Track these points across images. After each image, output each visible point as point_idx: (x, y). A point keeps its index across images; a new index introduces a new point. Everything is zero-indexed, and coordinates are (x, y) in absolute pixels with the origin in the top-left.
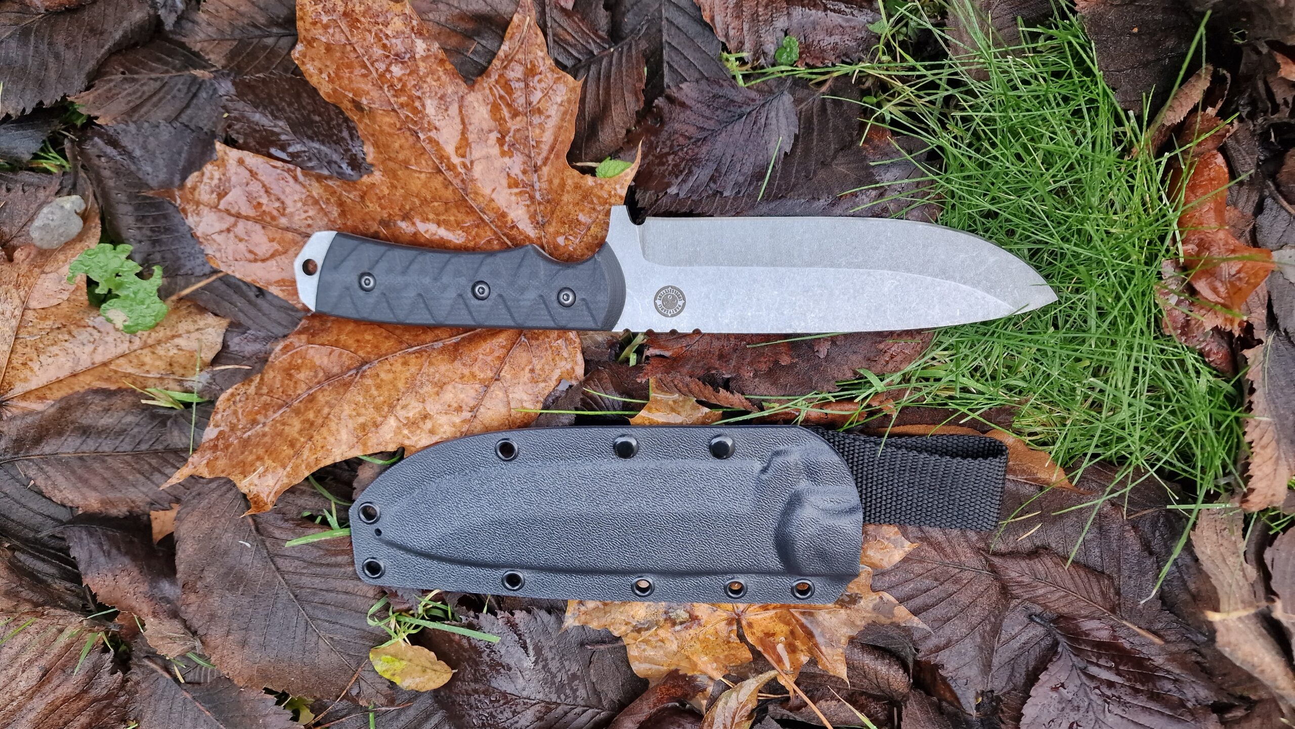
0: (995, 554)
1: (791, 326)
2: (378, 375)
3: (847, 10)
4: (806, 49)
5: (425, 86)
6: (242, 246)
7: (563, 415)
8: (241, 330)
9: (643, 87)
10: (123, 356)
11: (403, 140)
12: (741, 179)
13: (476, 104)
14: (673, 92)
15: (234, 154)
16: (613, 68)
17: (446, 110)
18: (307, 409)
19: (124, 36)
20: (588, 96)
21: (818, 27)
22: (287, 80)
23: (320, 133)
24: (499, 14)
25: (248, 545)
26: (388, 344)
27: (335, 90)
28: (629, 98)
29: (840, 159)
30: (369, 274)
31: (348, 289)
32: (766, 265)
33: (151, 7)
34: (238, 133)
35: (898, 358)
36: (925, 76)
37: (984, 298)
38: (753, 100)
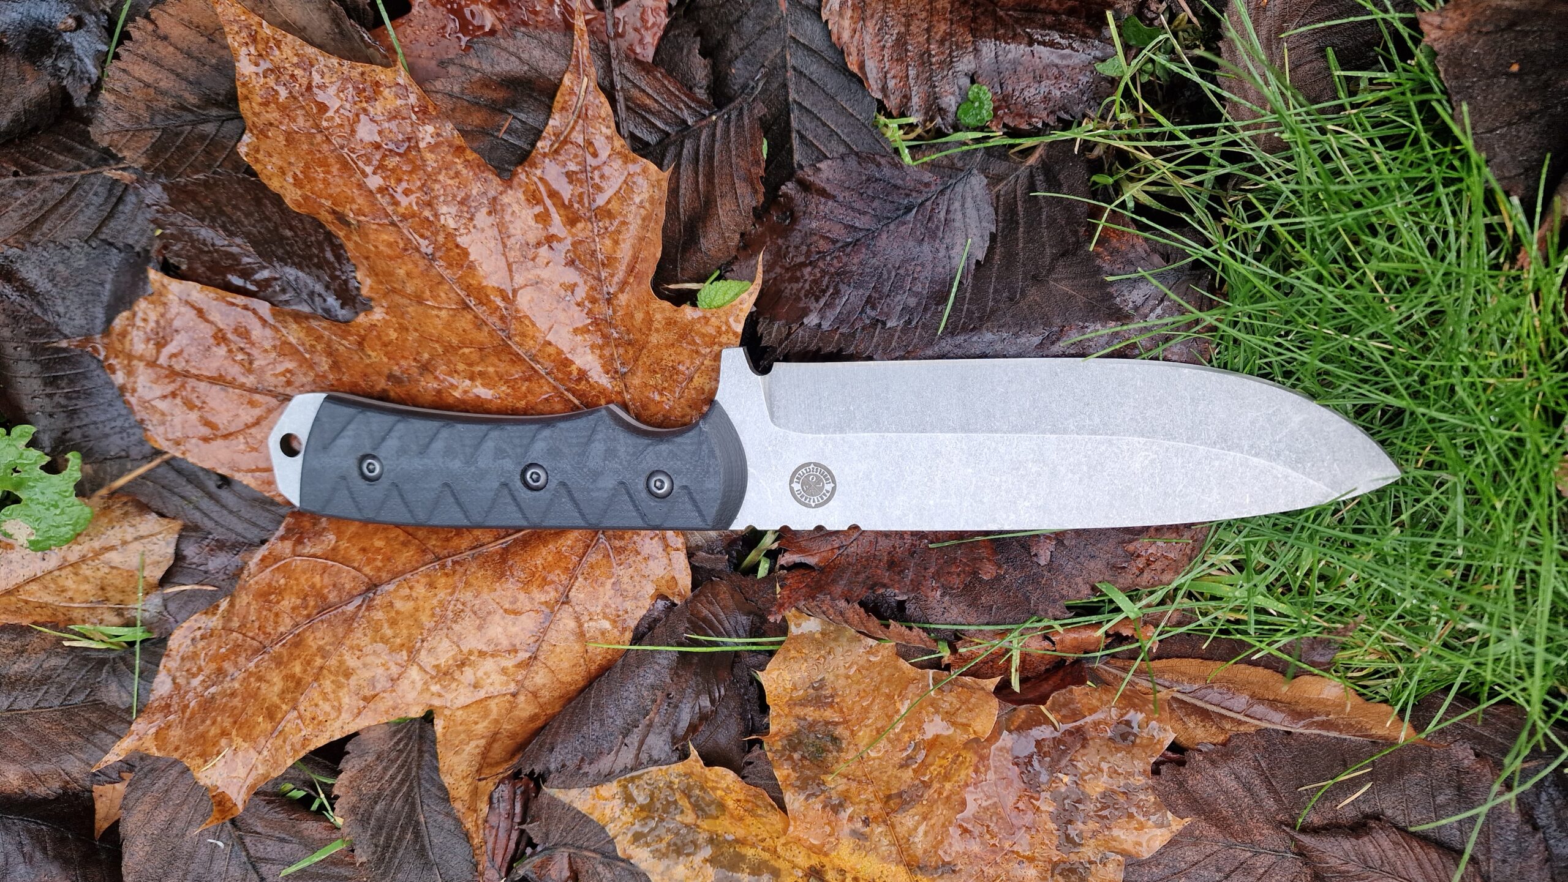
0: (1308, 829)
1: (994, 520)
2: (391, 604)
3: (1063, 41)
4: (1003, 102)
5: (437, 186)
6: (194, 416)
7: (660, 652)
8: (199, 534)
9: (762, 173)
10: (34, 579)
11: (410, 266)
12: (912, 302)
13: (516, 207)
14: (808, 174)
15: (175, 287)
16: (717, 145)
17: (471, 219)
18: (292, 657)
19: (15, 121)
20: (683, 186)
21: (1020, 68)
22: (239, 181)
23: (294, 253)
24: (541, 75)
25: (220, 844)
26: (406, 556)
27: (306, 198)
28: (742, 188)
29: (1061, 270)
30: (374, 457)
31: (344, 478)
32: (954, 430)
33: (53, 75)
34: (178, 256)
35: (1158, 565)
36: (1187, 146)
37: (1286, 477)
38: (927, 185)
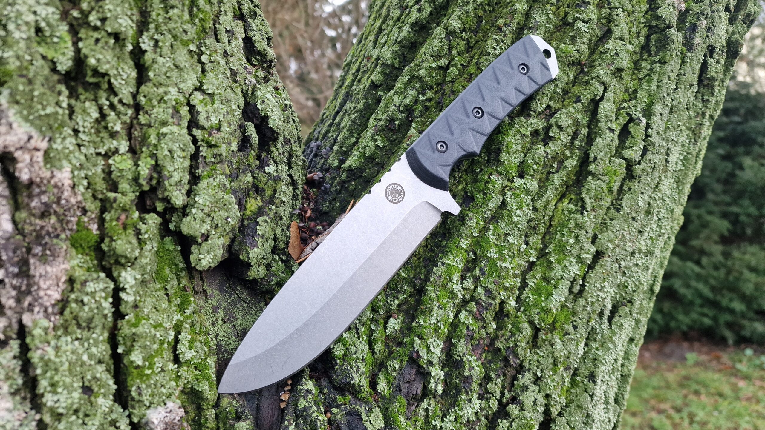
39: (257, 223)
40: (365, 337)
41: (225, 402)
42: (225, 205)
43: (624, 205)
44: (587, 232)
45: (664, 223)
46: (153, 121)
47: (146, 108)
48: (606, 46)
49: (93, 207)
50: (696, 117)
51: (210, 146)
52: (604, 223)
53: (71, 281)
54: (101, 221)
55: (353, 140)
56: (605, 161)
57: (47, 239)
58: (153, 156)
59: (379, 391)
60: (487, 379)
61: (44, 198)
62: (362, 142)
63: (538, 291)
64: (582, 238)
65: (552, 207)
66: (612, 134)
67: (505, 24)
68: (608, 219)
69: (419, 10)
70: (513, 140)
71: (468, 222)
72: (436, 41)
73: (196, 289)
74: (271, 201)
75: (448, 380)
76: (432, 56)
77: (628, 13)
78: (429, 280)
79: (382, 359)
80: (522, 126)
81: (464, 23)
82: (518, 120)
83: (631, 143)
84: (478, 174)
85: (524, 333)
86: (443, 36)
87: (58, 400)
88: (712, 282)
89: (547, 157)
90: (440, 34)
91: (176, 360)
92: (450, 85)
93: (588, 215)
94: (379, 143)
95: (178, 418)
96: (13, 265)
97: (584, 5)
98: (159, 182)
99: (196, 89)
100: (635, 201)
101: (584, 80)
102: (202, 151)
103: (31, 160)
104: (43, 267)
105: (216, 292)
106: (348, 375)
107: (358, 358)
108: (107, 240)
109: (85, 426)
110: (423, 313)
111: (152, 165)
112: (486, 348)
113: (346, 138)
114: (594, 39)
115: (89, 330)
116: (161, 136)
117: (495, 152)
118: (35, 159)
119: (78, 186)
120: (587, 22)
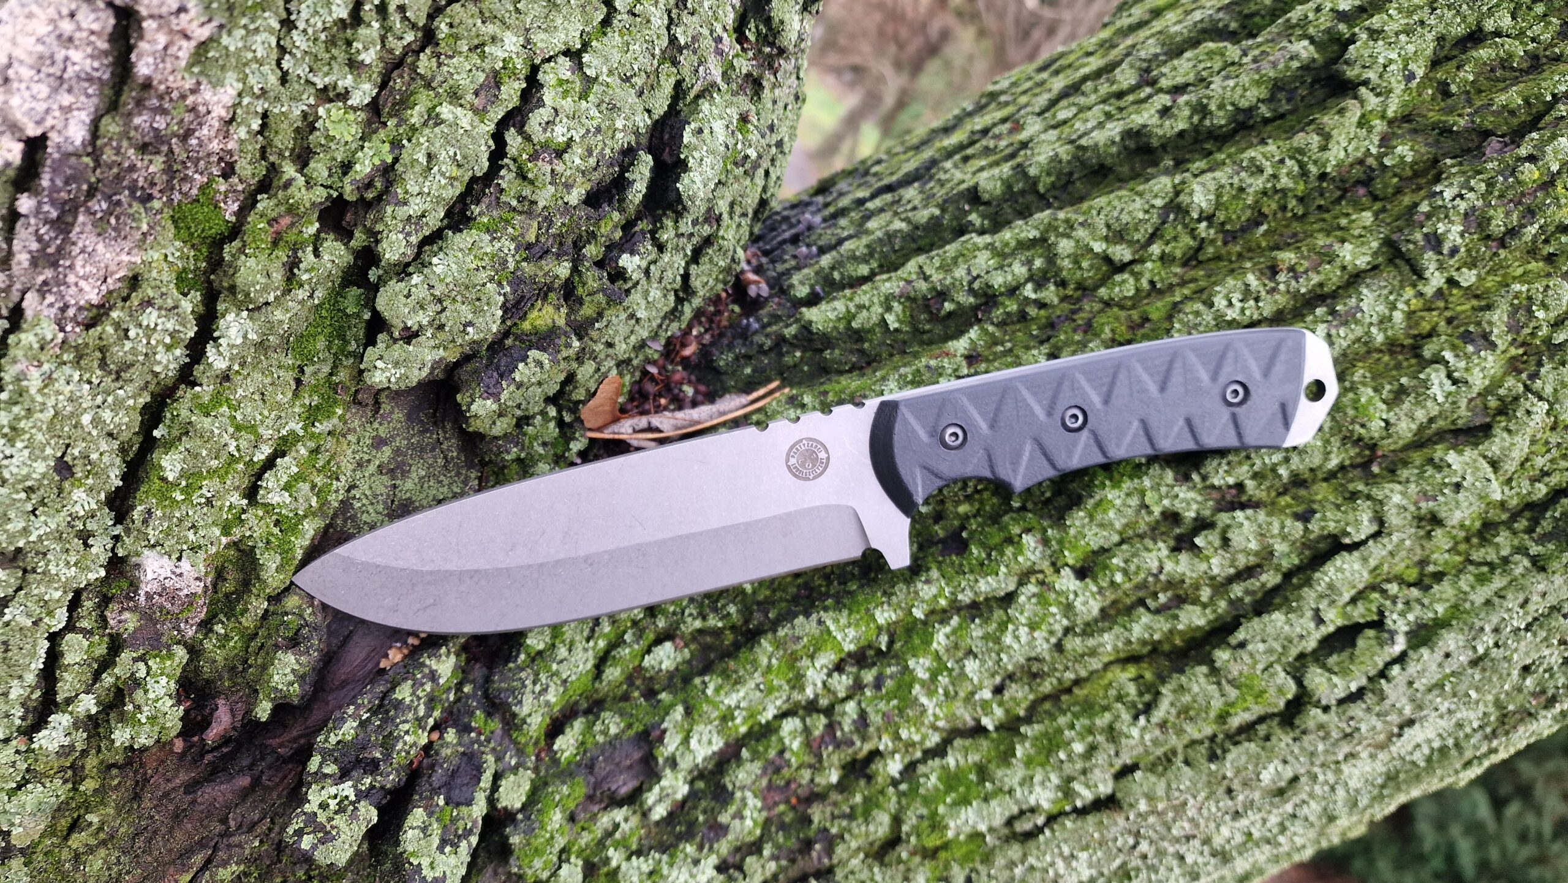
39: (524, 359)
40: (602, 644)
41: (292, 602)
42: (479, 299)
43: (1230, 757)
44: (1117, 754)
45: (1297, 827)
46: (439, 78)
47: (443, 47)
48: (1452, 457)
49: (248, 170)
50: (1534, 695)
51: (522, 175)
52: (1168, 759)
53: (134, 281)
54: (248, 205)
55: (864, 270)
56: (1256, 663)
57: (124, 197)
58: (396, 145)
59: (555, 747)
60: (755, 848)
61: (160, 123)
62: (865, 292)
63: (951, 780)
64: (1100, 758)
65: (1096, 664)
66: (1312, 625)
67: (1291, 269)
68: (1180, 757)
69: (1165, 112)
70: (1118, 502)
71: (920, 585)
72: (1139, 203)
73: (360, 396)
74: (581, 329)
75: (689, 804)
76: (1108, 226)
77: (1555, 422)
78: (775, 631)
79: (607, 695)
80: (1156, 487)
81: (1218, 205)
82: (1158, 471)
83: (1338, 664)
84: (1011, 509)
85: (872, 828)
86: (1159, 202)
87: (12, 457)
88: (1494, 854)
89: (1155, 576)
90: (1156, 196)
91: (251, 493)
92: (1097, 306)
93: (1144, 729)
94: (890, 318)
95: (186, 592)
96: (53, 202)
97: (1481, 342)
98: (379, 198)
99: (567, 53)
100: (1257, 765)
101: (1351, 487)
102: (503, 178)
103: (166, 48)
104: (94, 239)
105: (398, 415)
106: (517, 692)
107: (557, 674)
108: (236, 244)
109: (32, 518)
110: (725, 674)
111: (383, 161)
112: (794, 801)
113: (854, 258)
114: (1441, 423)
115: (117, 379)
116: (433, 118)
117: (1069, 496)
118: (172, 50)
119: (239, 125)
120: (1455, 382)
